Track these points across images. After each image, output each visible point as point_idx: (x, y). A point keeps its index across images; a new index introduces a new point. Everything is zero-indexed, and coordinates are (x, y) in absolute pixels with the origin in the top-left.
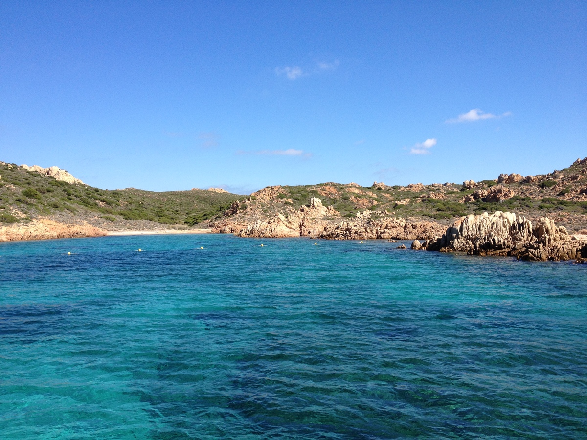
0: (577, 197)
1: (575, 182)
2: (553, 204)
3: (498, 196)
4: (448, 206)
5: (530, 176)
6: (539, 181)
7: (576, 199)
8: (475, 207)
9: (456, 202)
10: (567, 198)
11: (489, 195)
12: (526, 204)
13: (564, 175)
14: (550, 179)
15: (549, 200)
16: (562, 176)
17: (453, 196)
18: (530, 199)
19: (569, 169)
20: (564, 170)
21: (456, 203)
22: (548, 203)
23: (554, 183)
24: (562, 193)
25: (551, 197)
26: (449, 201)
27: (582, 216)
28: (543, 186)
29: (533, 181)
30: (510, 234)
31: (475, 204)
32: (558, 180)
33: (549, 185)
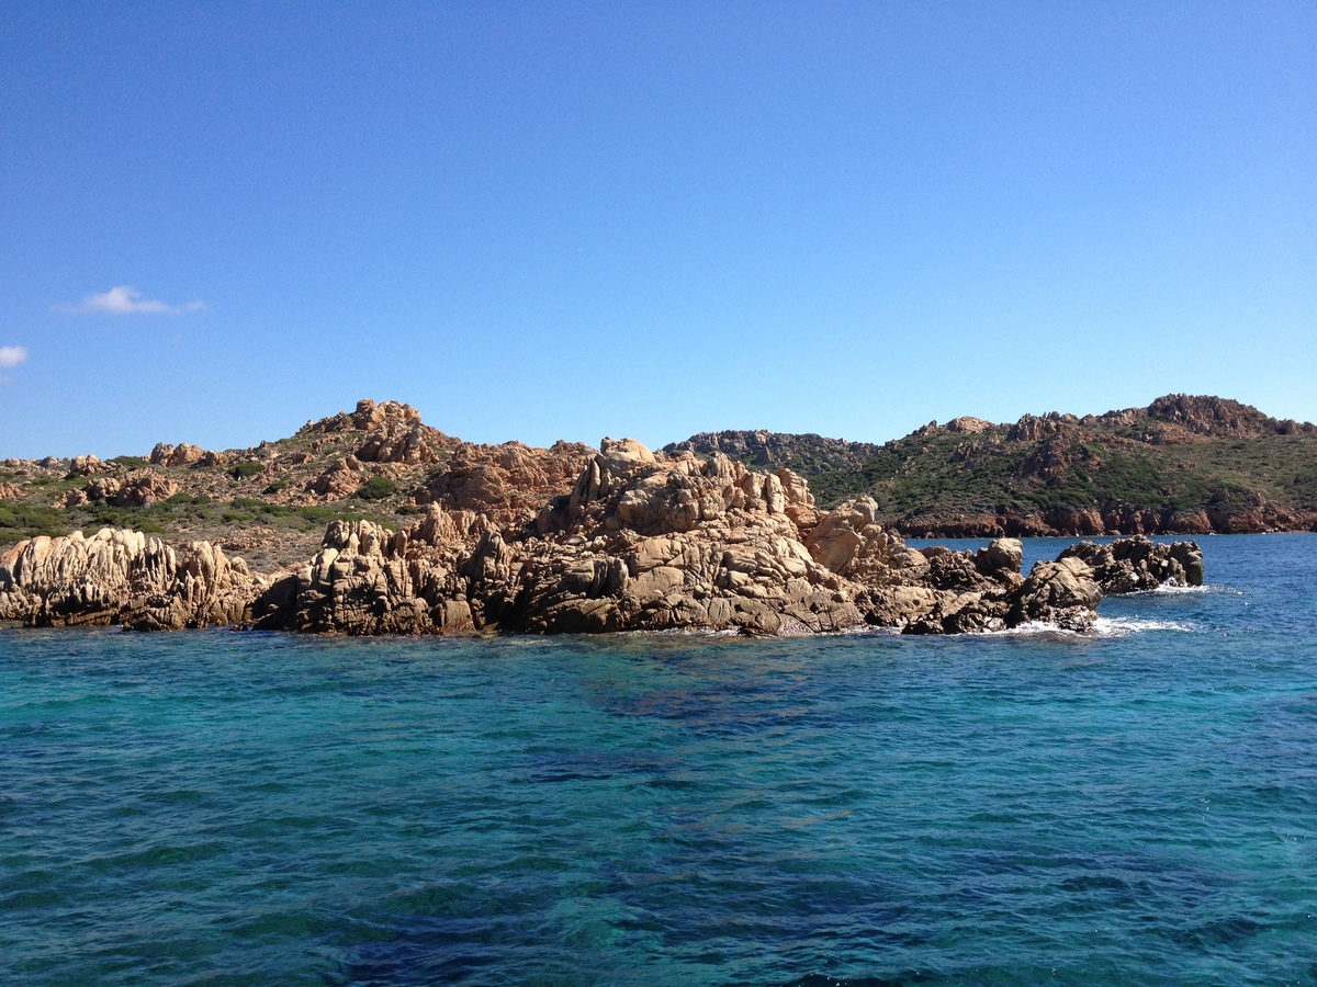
0: (299, 497)
1: (299, 468)
2: (253, 511)
3: (141, 493)
4: (22, 514)
5: (212, 451)
6: (231, 462)
7: (297, 503)
8: (89, 518)
9: (44, 505)
10: (281, 499)
11: (123, 491)
12: (198, 512)
13: (280, 451)
14: (253, 459)
15: (245, 503)
16: (275, 455)
17: (40, 491)
18: (207, 500)
19: (291, 440)
20: (280, 442)
21: (44, 509)
22: (243, 509)
23: (260, 468)
24: (272, 490)
25: (251, 498)
26: (30, 504)
27: (299, 537)
28: (236, 474)
29: (218, 463)
30: (130, 577)
31: (88, 510)
32: (268, 461)
33: (249, 471)
